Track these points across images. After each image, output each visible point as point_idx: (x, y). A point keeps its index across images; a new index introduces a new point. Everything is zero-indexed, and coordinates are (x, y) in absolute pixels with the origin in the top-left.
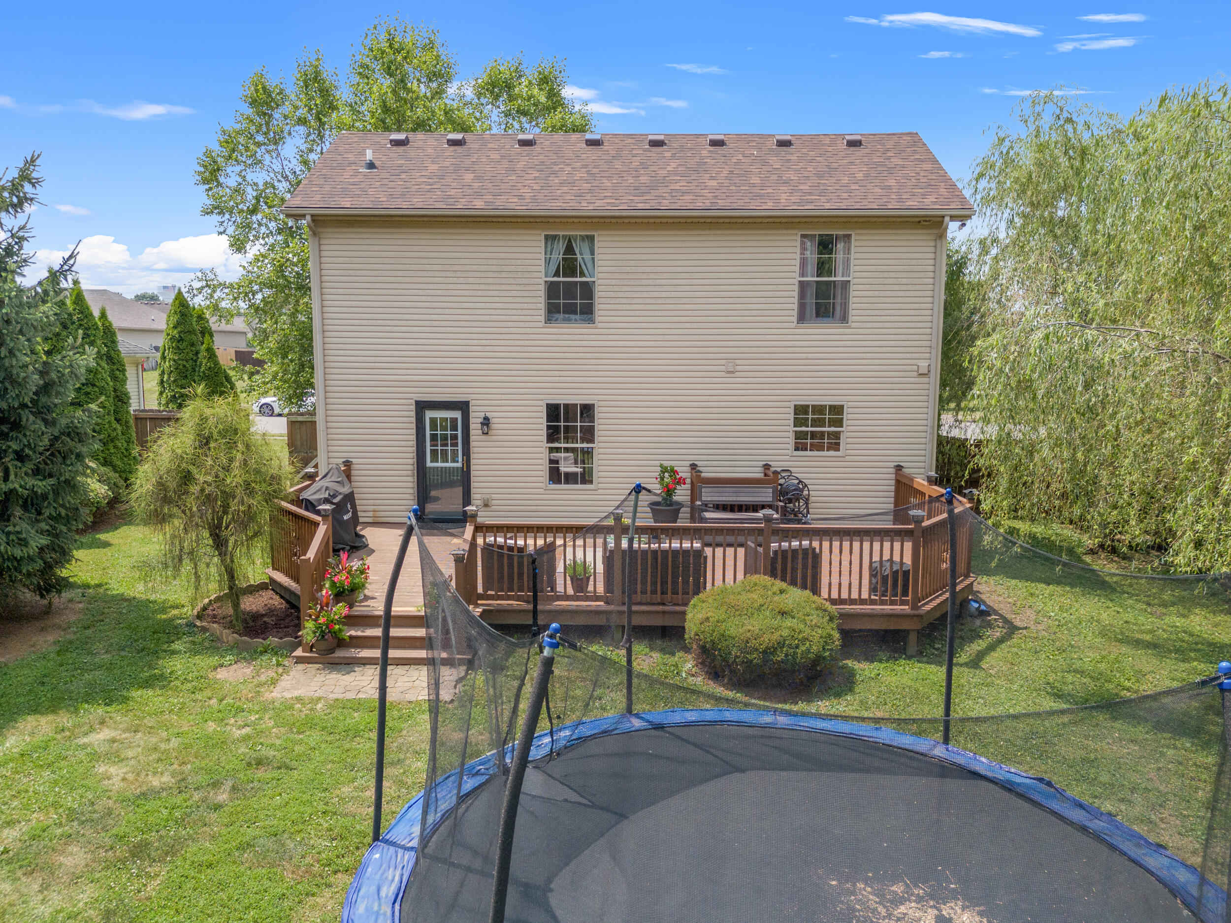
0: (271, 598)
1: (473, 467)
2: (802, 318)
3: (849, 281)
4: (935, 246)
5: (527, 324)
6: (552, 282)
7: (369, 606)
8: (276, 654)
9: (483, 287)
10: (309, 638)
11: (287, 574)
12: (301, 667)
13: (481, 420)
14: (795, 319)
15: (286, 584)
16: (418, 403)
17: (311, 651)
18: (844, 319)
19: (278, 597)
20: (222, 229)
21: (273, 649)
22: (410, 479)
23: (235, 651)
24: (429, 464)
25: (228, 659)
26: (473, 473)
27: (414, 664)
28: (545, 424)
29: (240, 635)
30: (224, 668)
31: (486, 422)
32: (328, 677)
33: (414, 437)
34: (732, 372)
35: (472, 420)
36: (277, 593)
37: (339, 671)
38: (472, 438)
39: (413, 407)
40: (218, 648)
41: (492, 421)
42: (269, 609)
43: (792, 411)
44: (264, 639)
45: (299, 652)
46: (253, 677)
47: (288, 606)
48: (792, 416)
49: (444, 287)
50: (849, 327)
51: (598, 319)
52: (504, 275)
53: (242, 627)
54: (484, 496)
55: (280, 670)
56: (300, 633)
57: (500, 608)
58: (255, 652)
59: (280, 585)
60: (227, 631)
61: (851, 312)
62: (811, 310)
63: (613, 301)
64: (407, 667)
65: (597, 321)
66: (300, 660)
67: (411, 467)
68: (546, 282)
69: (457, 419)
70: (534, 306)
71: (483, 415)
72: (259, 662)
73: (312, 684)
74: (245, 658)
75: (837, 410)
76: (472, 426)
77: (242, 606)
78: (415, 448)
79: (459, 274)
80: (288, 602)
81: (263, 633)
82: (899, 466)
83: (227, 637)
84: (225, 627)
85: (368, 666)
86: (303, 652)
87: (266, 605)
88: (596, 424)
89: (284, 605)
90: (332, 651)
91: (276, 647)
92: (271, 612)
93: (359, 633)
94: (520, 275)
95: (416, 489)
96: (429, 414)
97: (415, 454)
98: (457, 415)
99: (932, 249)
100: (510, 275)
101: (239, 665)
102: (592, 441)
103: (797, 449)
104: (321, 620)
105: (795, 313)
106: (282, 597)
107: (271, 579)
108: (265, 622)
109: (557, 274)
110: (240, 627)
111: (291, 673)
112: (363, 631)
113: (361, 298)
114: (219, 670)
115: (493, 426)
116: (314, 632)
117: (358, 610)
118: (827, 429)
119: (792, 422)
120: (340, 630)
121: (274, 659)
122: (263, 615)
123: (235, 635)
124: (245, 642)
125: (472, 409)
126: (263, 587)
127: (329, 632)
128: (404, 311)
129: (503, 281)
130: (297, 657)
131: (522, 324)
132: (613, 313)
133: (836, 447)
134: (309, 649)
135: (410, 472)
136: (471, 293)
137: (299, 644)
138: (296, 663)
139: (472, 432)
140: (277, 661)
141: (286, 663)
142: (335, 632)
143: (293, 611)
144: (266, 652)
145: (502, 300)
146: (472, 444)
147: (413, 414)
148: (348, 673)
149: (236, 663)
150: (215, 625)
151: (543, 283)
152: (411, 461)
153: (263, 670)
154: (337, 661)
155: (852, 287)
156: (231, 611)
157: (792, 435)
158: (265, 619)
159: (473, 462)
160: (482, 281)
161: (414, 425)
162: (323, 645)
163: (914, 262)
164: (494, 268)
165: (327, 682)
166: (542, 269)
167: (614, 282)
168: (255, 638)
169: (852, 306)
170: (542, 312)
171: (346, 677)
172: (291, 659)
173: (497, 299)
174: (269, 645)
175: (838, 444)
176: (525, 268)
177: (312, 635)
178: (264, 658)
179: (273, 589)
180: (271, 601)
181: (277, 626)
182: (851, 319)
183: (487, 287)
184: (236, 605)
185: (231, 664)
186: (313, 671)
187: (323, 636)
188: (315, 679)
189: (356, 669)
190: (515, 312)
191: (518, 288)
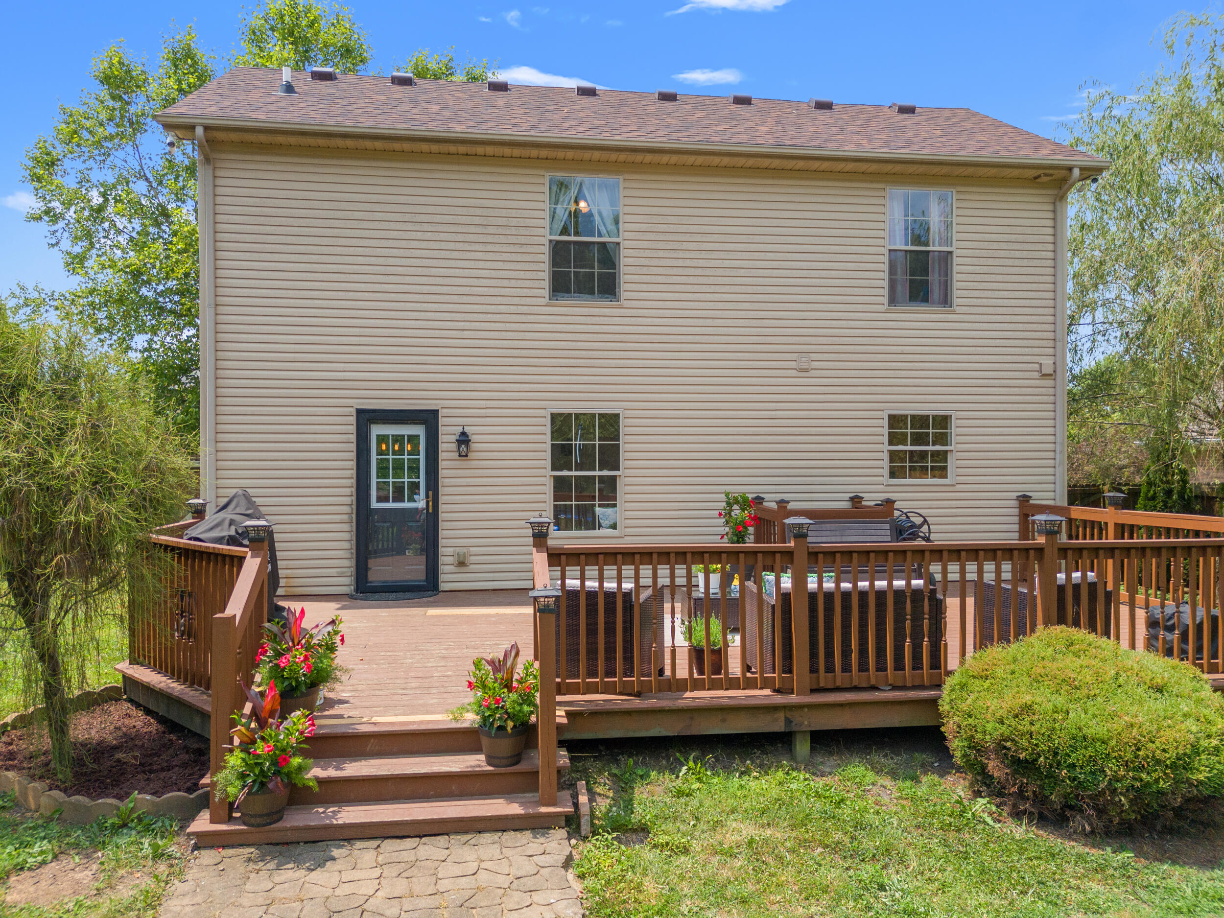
0: (128, 716)
1: (442, 508)
2: (893, 300)
3: (951, 252)
4: (1054, 211)
5: (524, 301)
6: (558, 242)
7: (341, 717)
8: (148, 829)
9: (460, 246)
10: (231, 790)
11: (161, 667)
12: (208, 856)
13: (454, 438)
14: (885, 300)
15: (162, 685)
16: (360, 412)
17: (230, 819)
18: (946, 301)
19: (140, 713)
20: (54, 241)
21: (140, 819)
22: (346, 527)
23: (55, 828)
24: (375, 504)
25: (36, 849)
26: (442, 516)
27: (457, 832)
28: (549, 442)
29: (65, 791)
30: (26, 874)
31: (463, 438)
32: (277, 879)
33: (353, 464)
34: (806, 370)
35: (442, 438)
36: (138, 705)
37: (299, 863)
38: (442, 464)
39: (353, 420)
40: (15, 826)
41: (473, 438)
42: (125, 735)
43: (885, 423)
44: (120, 798)
45: (202, 823)
46: (99, 892)
47: (161, 728)
48: (886, 431)
49: (403, 244)
50: (954, 313)
51: (623, 295)
52: (491, 230)
53: (70, 775)
54: (458, 550)
55: (162, 868)
56: (206, 780)
57: (592, 707)
58: (102, 828)
59: (147, 689)
60: (37, 785)
61: (956, 293)
62: (903, 290)
63: (645, 270)
64: (442, 840)
65: (622, 298)
66: (205, 841)
67: (347, 509)
68: (551, 241)
69: (418, 436)
70: (534, 275)
71: (460, 429)
72: (109, 852)
73: (245, 902)
74: (77, 845)
75: (943, 421)
76: (442, 447)
77: (72, 733)
78: (354, 481)
79: (426, 227)
80: (161, 720)
81: (116, 783)
82: (1024, 496)
83: (37, 798)
84: (33, 778)
85: (359, 844)
86: (213, 821)
87: (118, 728)
88: (621, 442)
89: (154, 726)
90: (276, 815)
91: (148, 813)
92: (129, 740)
93: (332, 773)
94: (513, 231)
95: (354, 542)
96: (377, 430)
97: (354, 490)
98: (419, 430)
99: (1050, 215)
100: (501, 230)
101: (66, 862)
102: (617, 468)
103: (893, 475)
104: (261, 748)
105: (886, 292)
106: (148, 712)
107: (127, 679)
108: (119, 761)
109: (565, 231)
110: (65, 773)
111: (190, 875)
112: (338, 768)
113: (276, 257)
114: (13, 879)
115: (473, 446)
116: (242, 776)
117: (326, 724)
118: (930, 448)
119: (886, 439)
120: (300, 769)
121: (146, 842)
122: (115, 748)
123: (55, 793)
124: (76, 807)
125: (442, 421)
126: (110, 695)
127: (277, 773)
128: (342, 277)
129: (490, 239)
130: (198, 835)
131: (516, 300)
132: (644, 287)
133: (942, 472)
134: (224, 813)
135: (345, 517)
136: (443, 254)
137: (204, 802)
138: (196, 847)
139: (442, 456)
140: (155, 847)
141: (173, 849)
142: (288, 775)
143: (173, 737)
144: (125, 825)
145: (488, 265)
146: (442, 473)
147: (353, 429)
148: (321, 865)
149: (56, 857)
150: (10, 774)
151: (547, 243)
152: (348, 500)
153: (121, 872)
154: (290, 836)
155: (956, 260)
156: (47, 743)
157: (886, 456)
158: (120, 755)
159: (442, 499)
160: (460, 237)
161: (353, 447)
162: (260, 805)
163: (1029, 230)
164: (477, 220)
165: (277, 892)
166: (547, 223)
167: (646, 244)
168: (99, 796)
169: (956, 285)
170: (546, 284)
171: (317, 875)
172: (182, 839)
173: (481, 264)
174: (133, 810)
175: (945, 468)
176: (521, 222)
177: (238, 783)
178: (122, 841)
179: (130, 700)
180: (127, 722)
181: (146, 768)
182: (956, 301)
183: (466, 247)
184: (60, 729)
185: (44, 863)
186: (241, 868)
187: (262, 784)
188: (249, 886)
189: (336, 852)
190: (506, 283)
191: (511, 248)
